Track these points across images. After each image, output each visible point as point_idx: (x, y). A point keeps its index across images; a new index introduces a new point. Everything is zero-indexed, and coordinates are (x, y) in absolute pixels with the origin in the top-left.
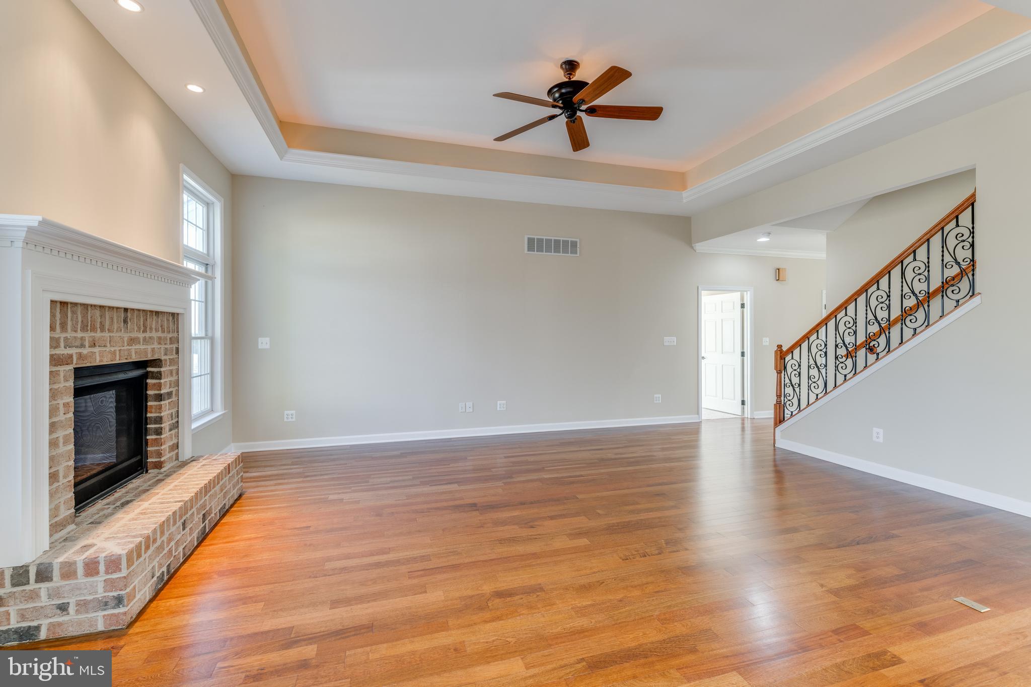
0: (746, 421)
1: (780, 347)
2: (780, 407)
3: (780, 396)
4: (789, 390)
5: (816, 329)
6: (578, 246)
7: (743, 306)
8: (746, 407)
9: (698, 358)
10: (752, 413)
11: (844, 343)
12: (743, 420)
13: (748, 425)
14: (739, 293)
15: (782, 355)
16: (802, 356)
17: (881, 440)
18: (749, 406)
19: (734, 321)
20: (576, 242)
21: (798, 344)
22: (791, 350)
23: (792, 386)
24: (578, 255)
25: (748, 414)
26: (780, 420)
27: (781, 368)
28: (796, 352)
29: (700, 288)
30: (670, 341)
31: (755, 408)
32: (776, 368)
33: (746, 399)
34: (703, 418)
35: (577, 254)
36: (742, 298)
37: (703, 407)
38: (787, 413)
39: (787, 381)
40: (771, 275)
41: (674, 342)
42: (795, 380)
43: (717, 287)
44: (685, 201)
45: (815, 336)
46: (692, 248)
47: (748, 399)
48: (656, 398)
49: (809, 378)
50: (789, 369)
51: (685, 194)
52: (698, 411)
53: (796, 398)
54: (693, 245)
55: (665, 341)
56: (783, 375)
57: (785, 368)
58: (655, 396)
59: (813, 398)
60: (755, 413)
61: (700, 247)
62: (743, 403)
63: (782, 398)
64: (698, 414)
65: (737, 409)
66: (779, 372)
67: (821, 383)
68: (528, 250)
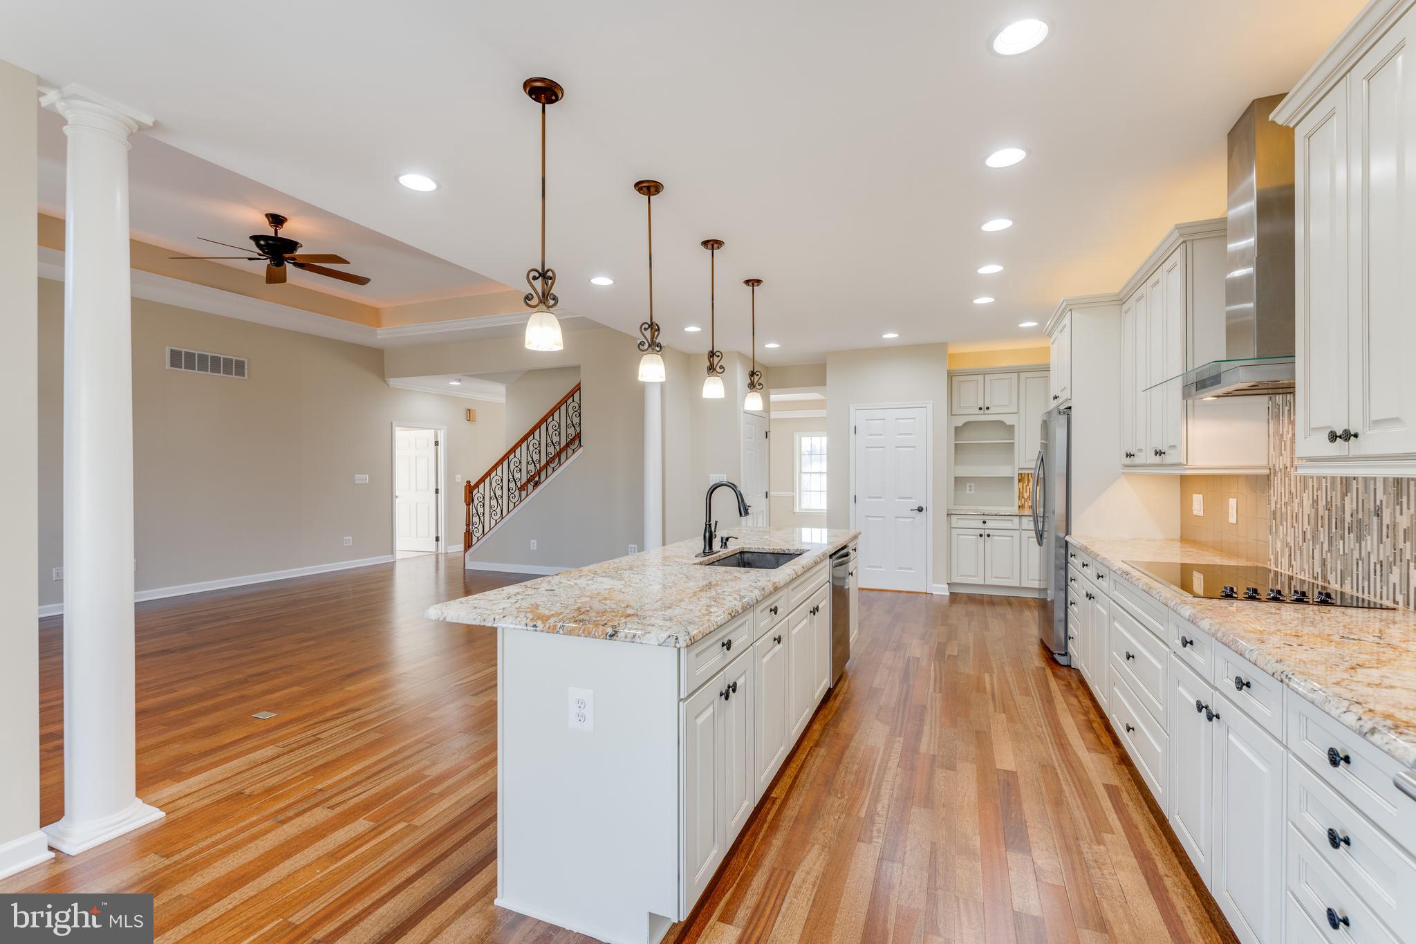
0: (440, 556)
1: (469, 482)
2: (468, 536)
3: (469, 525)
4: (476, 519)
5: (495, 468)
6: (246, 367)
7: (437, 443)
8: (440, 542)
9: (392, 497)
10: (446, 548)
11: (514, 479)
12: (437, 556)
13: (442, 559)
14: (433, 431)
15: (470, 489)
16: (485, 489)
17: (535, 548)
18: (443, 542)
19: (428, 459)
20: (243, 362)
21: (482, 480)
22: (477, 485)
23: (478, 515)
24: (246, 377)
25: (442, 549)
26: (468, 545)
27: (469, 500)
28: (481, 486)
29: (394, 425)
30: (362, 478)
31: (449, 542)
32: (466, 502)
33: (440, 535)
34: (397, 558)
35: (244, 376)
36: (436, 436)
37: (397, 549)
38: (475, 539)
39: (475, 511)
40: (463, 414)
41: (366, 479)
42: (480, 510)
43: (411, 424)
44: (379, 337)
45: (494, 473)
46: (385, 382)
47: (442, 535)
48: (346, 540)
49: (490, 507)
50: (476, 501)
51: (379, 331)
52: (392, 551)
53: (481, 525)
54: (387, 380)
55: (356, 478)
56: (471, 506)
57: (473, 500)
58: (345, 538)
59: (493, 523)
60: (449, 547)
61: (394, 382)
62: (437, 539)
63: (471, 527)
64: (392, 554)
65: (431, 546)
66: (468, 505)
67: (499, 511)
68: (172, 366)
